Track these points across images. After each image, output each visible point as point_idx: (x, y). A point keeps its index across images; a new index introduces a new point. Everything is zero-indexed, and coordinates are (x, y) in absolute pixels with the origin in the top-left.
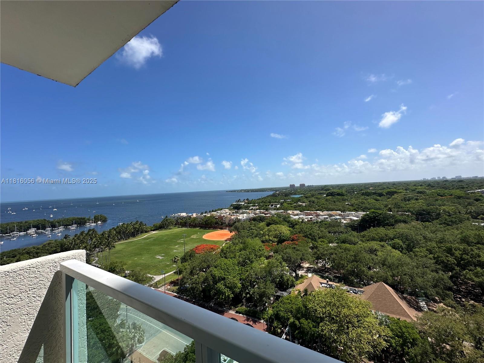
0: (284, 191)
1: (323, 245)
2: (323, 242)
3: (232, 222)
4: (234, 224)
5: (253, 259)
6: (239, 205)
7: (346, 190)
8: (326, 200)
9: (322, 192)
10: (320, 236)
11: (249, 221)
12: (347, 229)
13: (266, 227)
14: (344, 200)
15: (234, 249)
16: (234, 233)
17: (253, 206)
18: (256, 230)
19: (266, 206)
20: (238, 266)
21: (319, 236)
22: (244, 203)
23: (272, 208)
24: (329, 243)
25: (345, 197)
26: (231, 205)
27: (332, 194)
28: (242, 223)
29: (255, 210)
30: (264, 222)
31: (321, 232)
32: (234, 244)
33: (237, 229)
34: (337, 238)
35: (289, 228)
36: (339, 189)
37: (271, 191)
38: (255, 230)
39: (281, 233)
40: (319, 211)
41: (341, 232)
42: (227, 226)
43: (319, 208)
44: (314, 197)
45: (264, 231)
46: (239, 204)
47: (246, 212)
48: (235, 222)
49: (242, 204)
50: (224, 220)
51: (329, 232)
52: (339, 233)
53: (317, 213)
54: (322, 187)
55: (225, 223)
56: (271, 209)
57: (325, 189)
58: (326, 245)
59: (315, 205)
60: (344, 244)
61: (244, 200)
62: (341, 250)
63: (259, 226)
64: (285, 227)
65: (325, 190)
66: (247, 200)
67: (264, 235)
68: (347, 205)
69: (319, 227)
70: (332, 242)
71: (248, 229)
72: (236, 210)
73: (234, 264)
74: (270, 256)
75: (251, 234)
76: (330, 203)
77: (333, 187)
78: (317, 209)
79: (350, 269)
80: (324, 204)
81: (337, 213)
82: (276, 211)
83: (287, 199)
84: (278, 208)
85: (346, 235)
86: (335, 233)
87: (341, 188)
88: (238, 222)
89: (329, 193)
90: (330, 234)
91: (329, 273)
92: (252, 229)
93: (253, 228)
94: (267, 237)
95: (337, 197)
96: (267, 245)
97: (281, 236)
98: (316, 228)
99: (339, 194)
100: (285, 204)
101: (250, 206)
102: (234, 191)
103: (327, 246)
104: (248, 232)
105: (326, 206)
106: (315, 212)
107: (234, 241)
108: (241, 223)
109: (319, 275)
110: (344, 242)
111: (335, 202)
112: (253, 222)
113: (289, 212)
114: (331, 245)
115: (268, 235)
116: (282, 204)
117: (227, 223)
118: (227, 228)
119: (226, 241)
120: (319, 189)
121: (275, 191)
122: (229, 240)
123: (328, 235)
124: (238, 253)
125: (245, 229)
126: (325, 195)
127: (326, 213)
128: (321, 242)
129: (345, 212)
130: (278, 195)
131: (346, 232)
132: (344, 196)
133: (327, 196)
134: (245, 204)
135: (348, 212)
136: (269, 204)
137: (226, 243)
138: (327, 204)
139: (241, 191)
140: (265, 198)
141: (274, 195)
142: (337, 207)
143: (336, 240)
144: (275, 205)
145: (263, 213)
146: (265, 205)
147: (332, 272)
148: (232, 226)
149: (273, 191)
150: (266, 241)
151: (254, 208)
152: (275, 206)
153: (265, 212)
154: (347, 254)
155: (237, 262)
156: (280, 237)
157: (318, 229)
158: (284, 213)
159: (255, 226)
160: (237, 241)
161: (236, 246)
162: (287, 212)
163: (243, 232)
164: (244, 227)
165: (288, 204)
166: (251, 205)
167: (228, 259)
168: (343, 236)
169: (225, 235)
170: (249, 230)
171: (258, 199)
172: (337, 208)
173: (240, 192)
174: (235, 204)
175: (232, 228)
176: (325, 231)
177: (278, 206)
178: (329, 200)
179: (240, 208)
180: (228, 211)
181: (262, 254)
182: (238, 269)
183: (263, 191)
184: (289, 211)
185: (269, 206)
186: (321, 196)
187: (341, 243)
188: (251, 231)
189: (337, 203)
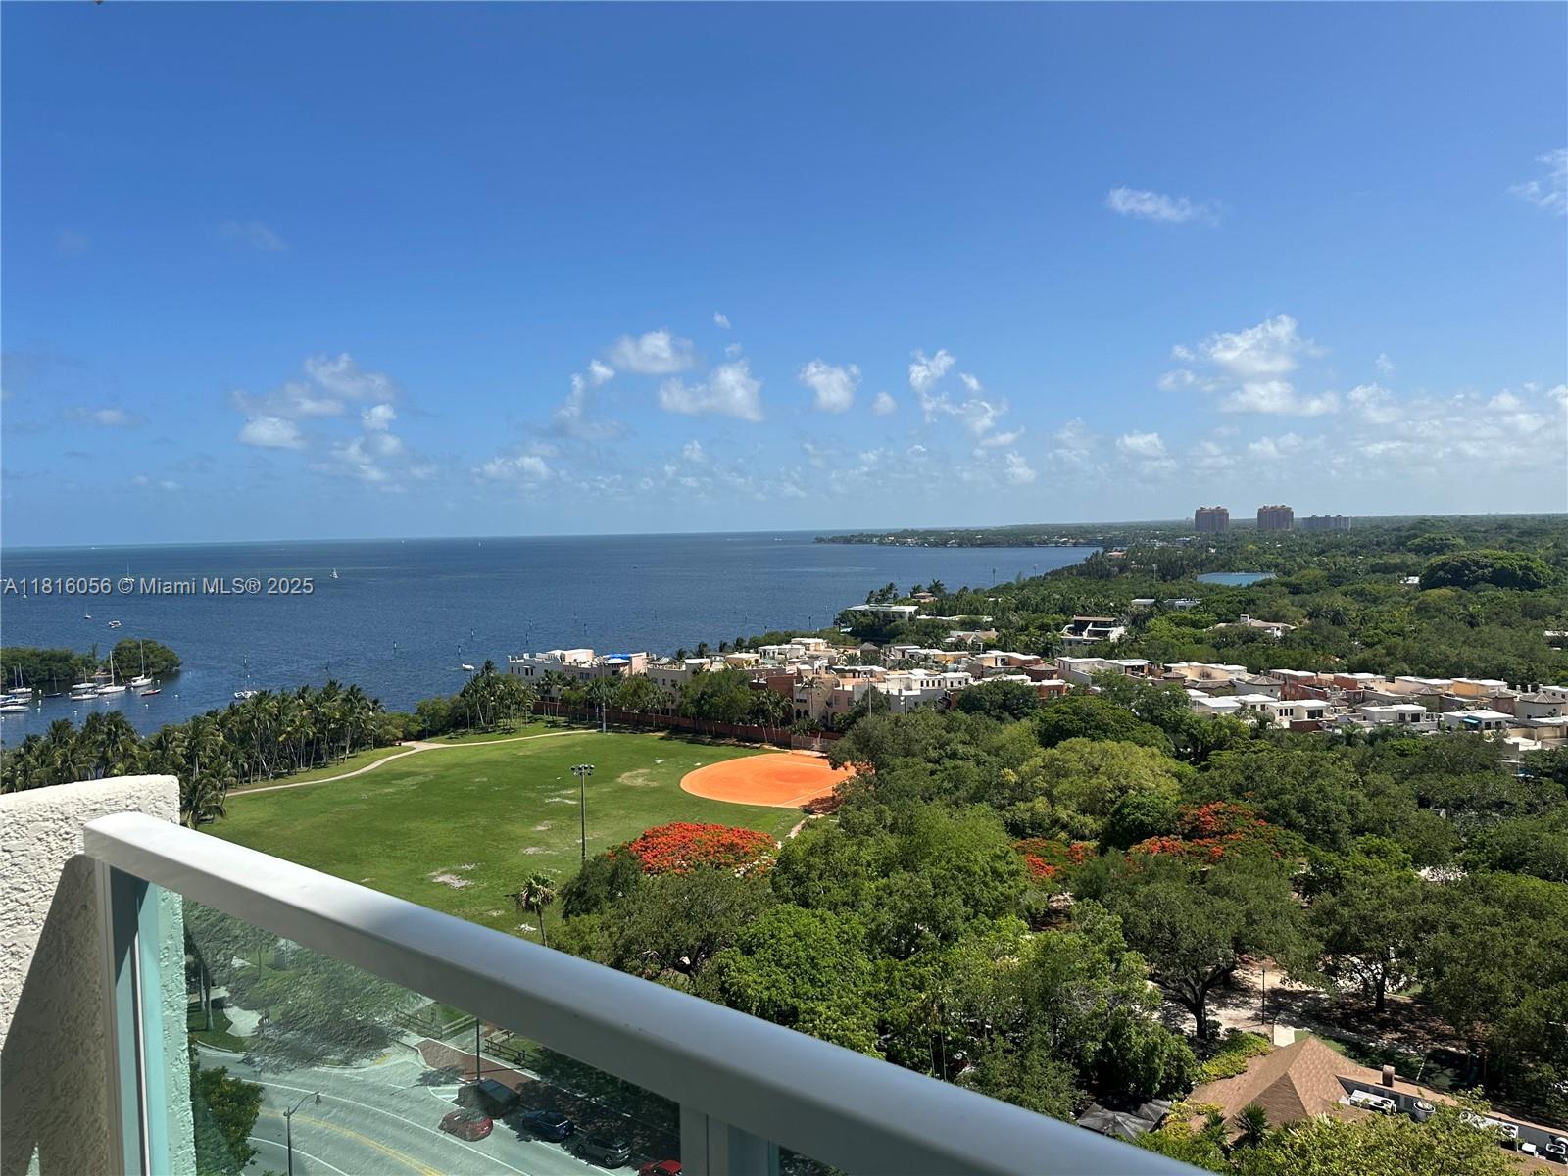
0: (1159, 544)
1: (1381, 872)
2: (1381, 853)
3: (842, 711)
4: (851, 721)
5: (954, 919)
6: (889, 618)
7: (1552, 551)
8: (1422, 610)
9: (1396, 559)
10: (1362, 817)
11: (942, 712)
12: (1538, 788)
13: (1038, 749)
14: (1537, 614)
15: (851, 859)
16: (852, 772)
17: (965, 626)
18: (978, 764)
19: (1044, 628)
20: (869, 952)
21: (1354, 817)
22: (913, 608)
23: (1079, 642)
24: (1418, 862)
25: (1546, 598)
26: (843, 619)
27: (1458, 576)
28: (897, 720)
29: (975, 649)
30: (1025, 722)
31: (1371, 796)
32: (850, 829)
33: (869, 749)
34: (1470, 839)
35: (1174, 765)
36: (1510, 545)
37: (1075, 545)
38: (972, 764)
39: (1123, 790)
40: (1371, 676)
41: (1500, 805)
42: (814, 731)
43: (1368, 653)
44: (1344, 588)
45: (1024, 768)
46: (886, 614)
47: (927, 657)
48: (862, 712)
49: (901, 614)
50: (797, 696)
51: (1423, 802)
52: (1483, 808)
53: (1355, 682)
54: (1399, 530)
55: (806, 713)
56: (1075, 648)
57: (1417, 541)
58: (1396, 874)
59: (1346, 634)
60: (1509, 877)
61: (917, 590)
62: (1489, 910)
63: (996, 740)
64: (1153, 756)
65: (1417, 550)
66: (935, 589)
67: (1021, 792)
68: (1553, 642)
69: (1361, 767)
70: (1435, 860)
71: (933, 754)
72: (868, 646)
73: (848, 941)
74: (1056, 912)
75: (946, 785)
76: (1439, 630)
77: (1471, 529)
78: (1356, 658)
79: (1533, 1019)
80: (1401, 633)
81: (1482, 691)
82: (1102, 664)
83: (1173, 596)
84: (1114, 646)
85: (1528, 824)
86: (1459, 805)
87: (1526, 539)
88: (875, 710)
89: (1443, 566)
90: (1426, 813)
91: (1403, 1032)
92: (953, 755)
93: (961, 749)
94: (1040, 804)
95: (1490, 591)
96: (1043, 852)
97: (1124, 805)
98: (1341, 774)
99: (1502, 578)
100: (1159, 625)
101: (947, 628)
102: (863, 538)
103: (1400, 878)
104: (932, 773)
105: (1416, 647)
106: (1346, 675)
107: (855, 817)
108: (893, 716)
109: (1337, 1040)
110: (1510, 862)
111: (1472, 625)
112: (960, 714)
113: (1184, 672)
114: (1425, 873)
115: (1048, 794)
116: (1138, 622)
117: (814, 716)
118: (817, 743)
119: (808, 810)
120: (1378, 544)
121: (1101, 543)
122: (825, 810)
123: (1414, 815)
124: (871, 879)
125: (914, 755)
126: (1416, 580)
127: (1412, 687)
128: (1368, 853)
129: (1535, 689)
130: (1122, 571)
131: (1531, 809)
132: (1542, 591)
133: (1424, 586)
134: (917, 612)
135: (1557, 688)
136: (1061, 618)
137: (809, 825)
138: (1424, 635)
139: (901, 537)
140: (1037, 583)
141: (1094, 571)
142: (1488, 652)
143: (1459, 849)
144: (1095, 624)
145: (1022, 668)
146: (1038, 623)
147: (1423, 1028)
148: (841, 732)
149: (1089, 544)
150: (1037, 826)
151: (971, 637)
152: (1096, 634)
153: (1037, 662)
154: (1520, 933)
155: (863, 931)
156: (1119, 811)
157: (1353, 777)
158: (1150, 673)
159: (973, 739)
160: (868, 816)
161: (860, 844)
162: (1168, 670)
163: (907, 766)
164: (909, 740)
165: (1178, 625)
166: (957, 618)
167: (819, 912)
168: (1507, 829)
169: (805, 777)
170: (937, 762)
171: (997, 591)
172: (1485, 661)
173: (892, 543)
174: (864, 613)
175: (845, 742)
176: (1394, 789)
177: (1116, 633)
178: (1439, 610)
179: (894, 636)
180: (822, 648)
181: (1008, 898)
182: (870, 967)
183: (1030, 544)
184: (1184, 664)
185: (1059, 628)
186: (1389, 583)
187: (1493, 868)
188: (948, 763)
189: (1486, 629)
